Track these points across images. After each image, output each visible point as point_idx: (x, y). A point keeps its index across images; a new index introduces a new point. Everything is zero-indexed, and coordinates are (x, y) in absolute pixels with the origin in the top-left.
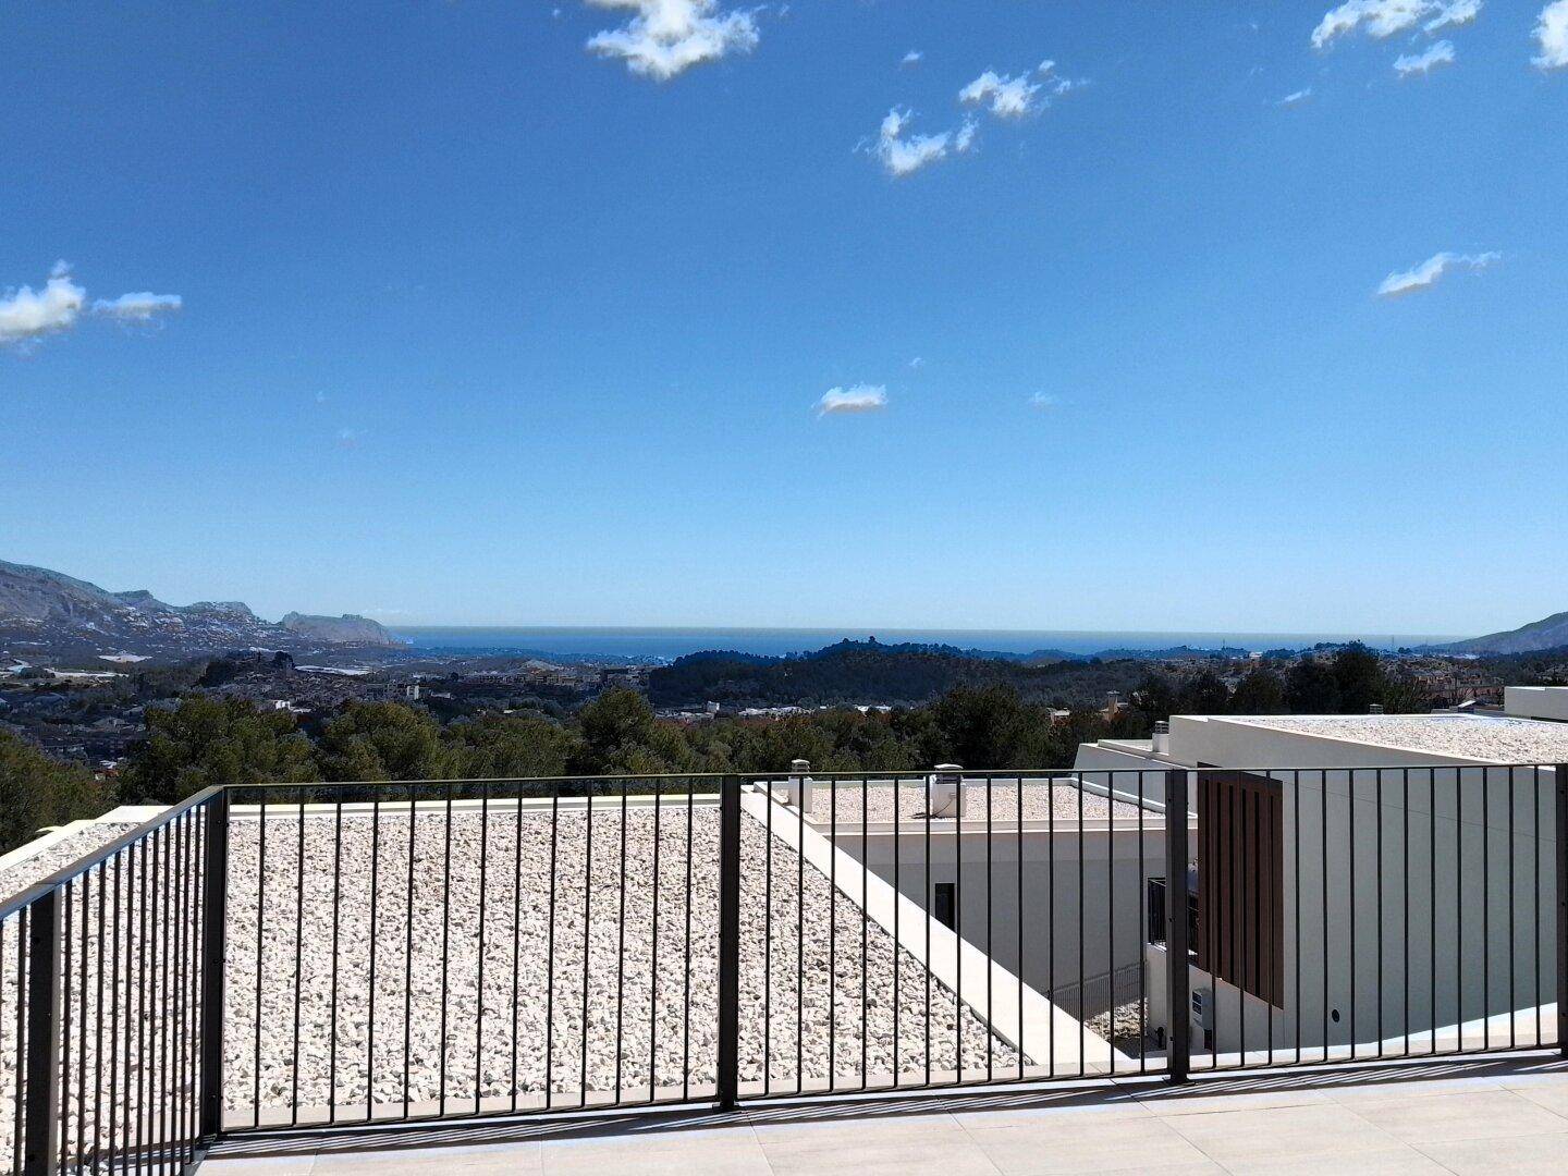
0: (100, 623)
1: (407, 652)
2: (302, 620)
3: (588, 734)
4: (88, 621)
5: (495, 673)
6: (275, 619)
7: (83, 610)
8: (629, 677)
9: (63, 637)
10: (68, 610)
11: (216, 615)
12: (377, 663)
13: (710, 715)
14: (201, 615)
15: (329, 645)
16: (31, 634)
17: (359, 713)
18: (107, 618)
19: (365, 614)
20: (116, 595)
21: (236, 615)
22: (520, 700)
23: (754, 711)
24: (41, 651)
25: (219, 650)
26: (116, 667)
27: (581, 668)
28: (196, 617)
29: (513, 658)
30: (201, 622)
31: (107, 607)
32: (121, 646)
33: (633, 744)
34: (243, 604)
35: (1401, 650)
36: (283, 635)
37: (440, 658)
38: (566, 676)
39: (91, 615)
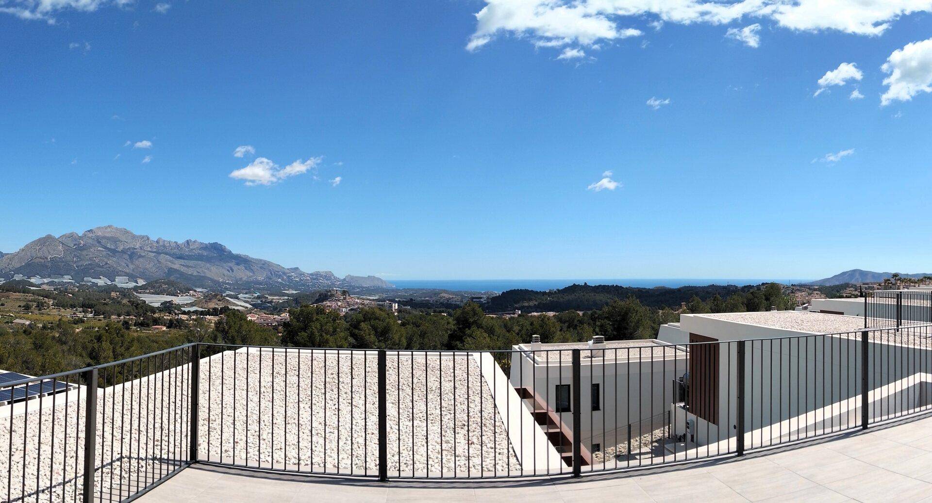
0: (283, 280)
1: (393, 290)
2: (352, 278)
3: (458, 323)
4: (279, 278)
5: (427, 298)
6: (342, 277)
7: (277, 274)
8: (482, 300)
9: (271, 284)
10: (272, 274)
11: (321, 276)
12: (381, 295)
13: (516, 316)
14: (316, 276)
15: (363, 287)
16: (261, 284)
17: (365, 314)
18: (285, 277)
19: (377, 275)
20: (288, 269)
21: (328, 276)
22: (438, 310)
23: (535, 314)
24: (264, 289)
25: (322, 289)
26: (288, 295)
27: (463, 297)
28: (315, 277)
29: (435, 293)
30: (316, 279)
31: (284, 273)
32: (290, 288)
33: (475, 328)
34: (331, 272)
35: (792, 285)
36: (345, 283)
37: (406, 293)
38: (456, 300)
39: (280, 276)
